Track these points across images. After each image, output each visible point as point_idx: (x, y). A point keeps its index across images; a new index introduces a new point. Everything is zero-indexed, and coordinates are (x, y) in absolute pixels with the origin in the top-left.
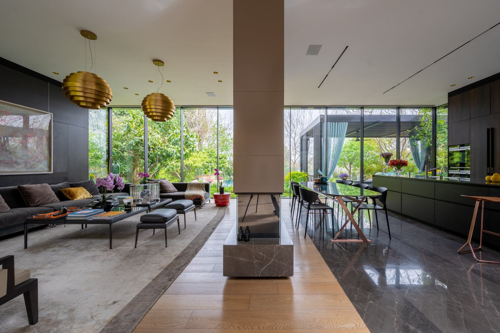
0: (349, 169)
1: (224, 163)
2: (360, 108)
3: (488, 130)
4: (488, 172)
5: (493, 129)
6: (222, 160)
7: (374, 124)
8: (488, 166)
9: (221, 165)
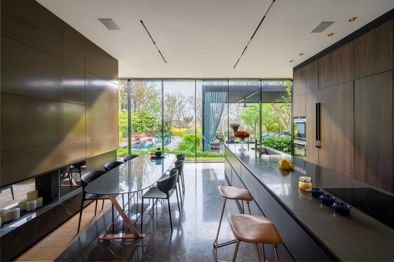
0: (254, 127)
1: (154, 123)
2: (227, 80)
3: (317, 104)
4: (317, 145)
5: (319, 104)
6: (152, 120)
7: (253, 93)
8: (317, 139)
9: (151, 124)
